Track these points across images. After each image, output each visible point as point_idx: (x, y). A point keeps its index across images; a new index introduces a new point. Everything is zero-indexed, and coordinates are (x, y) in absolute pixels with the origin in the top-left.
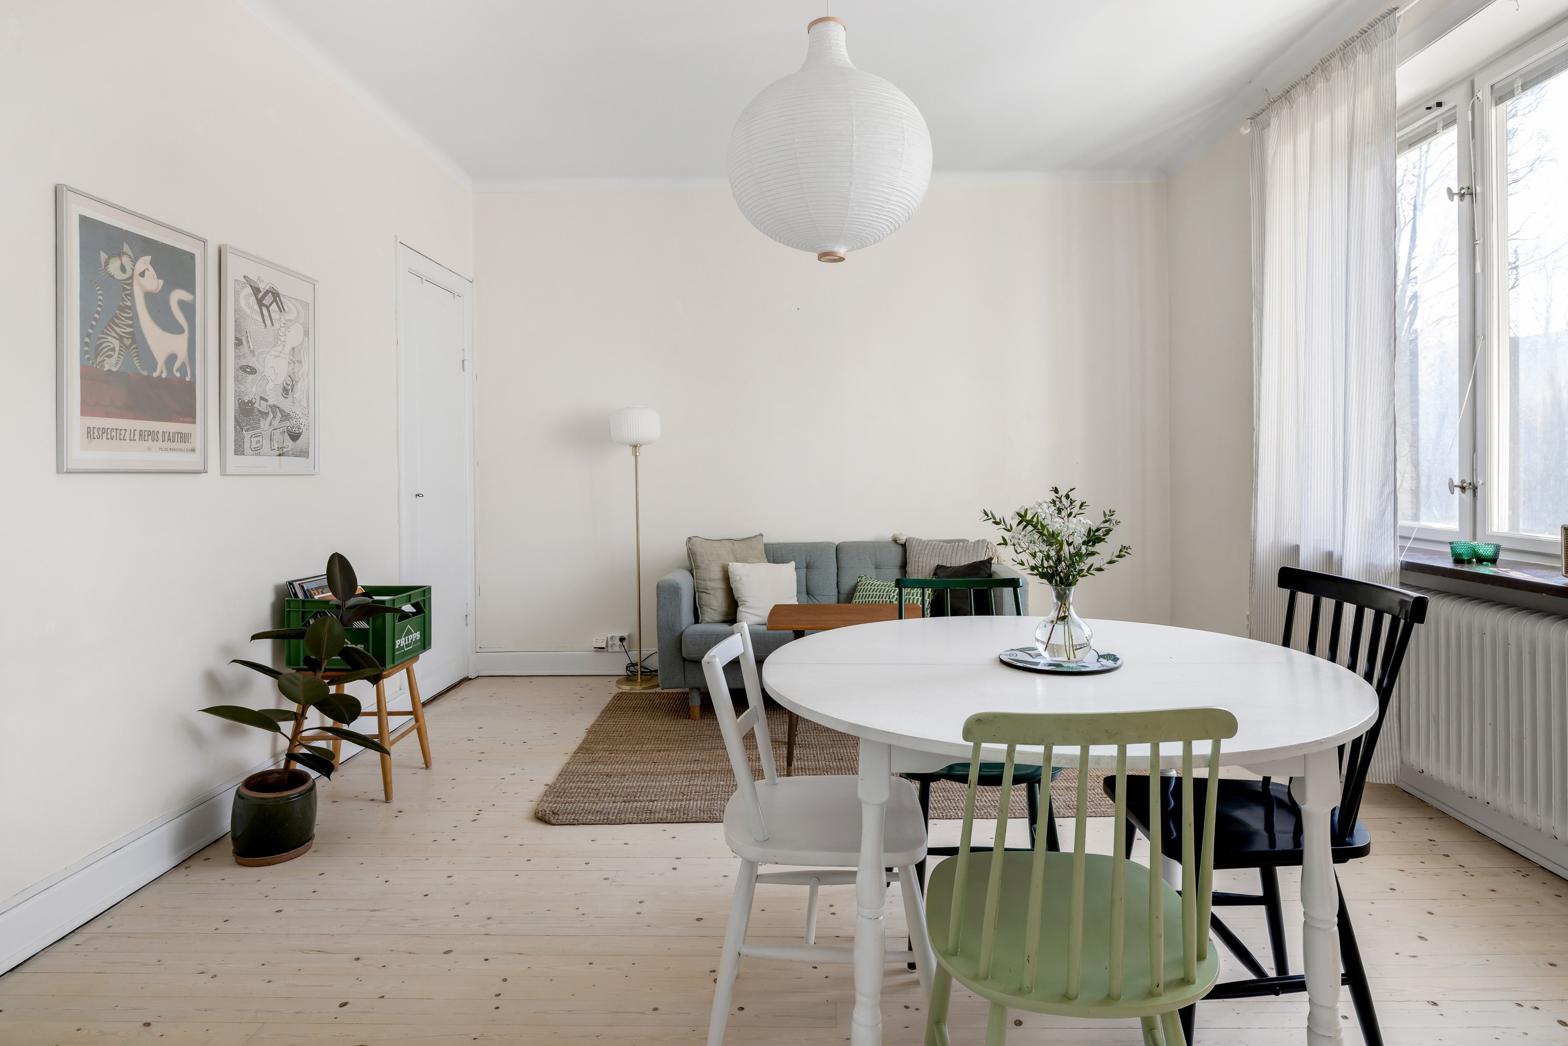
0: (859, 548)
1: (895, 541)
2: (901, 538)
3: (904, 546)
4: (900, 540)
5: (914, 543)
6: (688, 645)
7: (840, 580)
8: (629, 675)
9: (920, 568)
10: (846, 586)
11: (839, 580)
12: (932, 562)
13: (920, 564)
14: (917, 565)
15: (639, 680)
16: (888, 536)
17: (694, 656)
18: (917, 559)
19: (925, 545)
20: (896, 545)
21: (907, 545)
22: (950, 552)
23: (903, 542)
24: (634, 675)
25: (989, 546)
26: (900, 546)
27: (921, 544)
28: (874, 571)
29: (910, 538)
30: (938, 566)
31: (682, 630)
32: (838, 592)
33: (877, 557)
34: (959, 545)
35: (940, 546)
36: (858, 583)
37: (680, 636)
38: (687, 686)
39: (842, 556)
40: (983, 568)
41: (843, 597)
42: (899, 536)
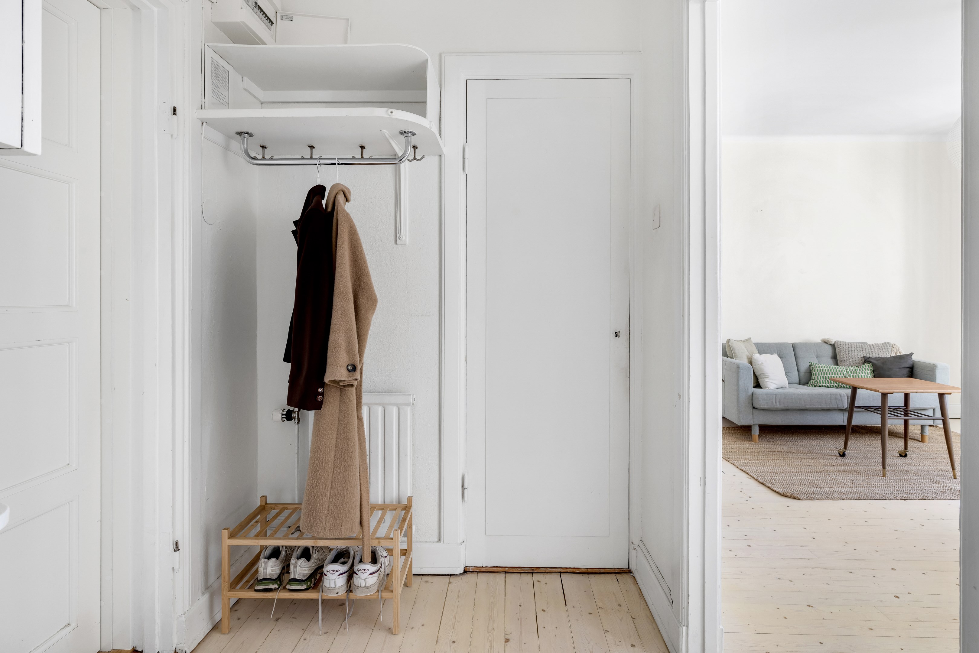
0: (809, 346)
1: (826, 343)
2: (832, 341)
3: (833, 346)
4: (831, 342)
5: (842, 344)
6: (759, 401)
7: (799, 364)
9: (851, 358)
10: (804, 367)
12: (859, 355)
13: (850, 356)
14: (848, 356)
16: (818, 339)
17: (763, 406)
18: (847, 353)
19: (850, 345)
20: (827, 345)
21: (836, 345)
22: (869, 349)
23: (832, 343)
25: (893, 346)
26: (830, 345)
27: (847, 344)
28: (816, 359)
29: (838, 341)
30: (864, 357)
31: (752, 392)
32: (798, 371)
33: (817, 351)
34: (873, 345)
35: (861, 346)
36: (810, 366)
37: (752, 395)
38: (754, 424)
39: (798, 351)
40: (908, 358)
41: (802, 374)
42: (828, 339)
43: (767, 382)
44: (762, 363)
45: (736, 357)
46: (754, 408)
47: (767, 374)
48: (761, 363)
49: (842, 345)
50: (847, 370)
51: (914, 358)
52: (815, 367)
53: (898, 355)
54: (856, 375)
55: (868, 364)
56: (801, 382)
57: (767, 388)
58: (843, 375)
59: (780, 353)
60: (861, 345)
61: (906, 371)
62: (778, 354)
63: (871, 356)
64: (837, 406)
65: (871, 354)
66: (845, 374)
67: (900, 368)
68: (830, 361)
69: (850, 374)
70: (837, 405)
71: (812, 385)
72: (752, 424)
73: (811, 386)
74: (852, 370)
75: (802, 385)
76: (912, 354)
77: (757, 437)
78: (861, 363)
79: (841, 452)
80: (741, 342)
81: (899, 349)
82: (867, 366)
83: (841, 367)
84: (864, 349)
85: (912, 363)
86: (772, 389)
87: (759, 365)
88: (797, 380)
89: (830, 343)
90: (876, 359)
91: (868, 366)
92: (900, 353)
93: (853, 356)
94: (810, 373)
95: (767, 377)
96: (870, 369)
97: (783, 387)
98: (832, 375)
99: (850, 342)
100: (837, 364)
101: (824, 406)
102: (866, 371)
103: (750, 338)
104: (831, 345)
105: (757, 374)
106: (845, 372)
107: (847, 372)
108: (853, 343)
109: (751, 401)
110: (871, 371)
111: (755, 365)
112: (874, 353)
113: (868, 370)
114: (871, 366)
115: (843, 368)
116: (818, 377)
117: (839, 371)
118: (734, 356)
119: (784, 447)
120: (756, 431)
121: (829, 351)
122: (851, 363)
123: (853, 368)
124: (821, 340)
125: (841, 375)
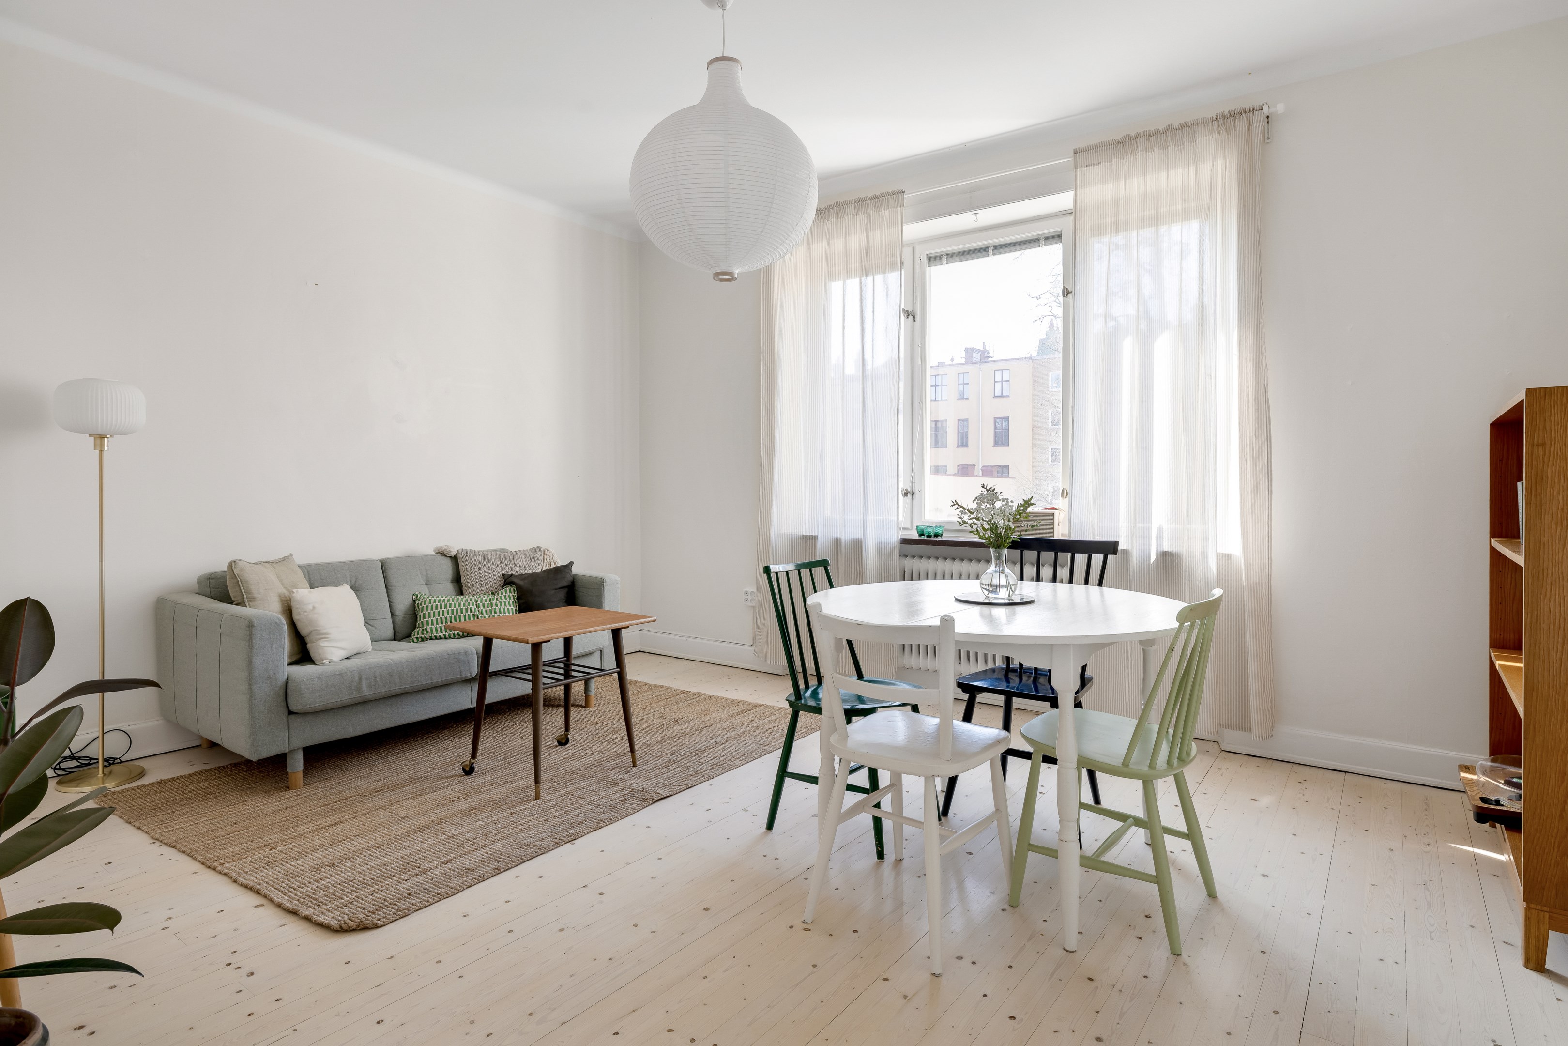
0: (411, 561)
1: (443, 554)
2: (452, 550)
3: (455, 559)
4: (451, 552)
5: (468, 554)
6: (304, 694)
7: (393, 600)
8: (59, 775)
9: (483, 579)
10: (402, 604)
11: (391, 600)
12: (496, 573)
13: (482, 575)
14: (478, 576)
15: (101, 775)
16: (429, 549)
17: (313, 706)
18: (477, 570)
19: (483, 556)
20: (444, 557)
21: (459, 557)
22: (511, 560)
23: (453, 554)
24: (71, 772)
25: (546, 552)
26: (449, 559)
27: (477, 554)
28: (425, 586)
29: (462, 550)
30: (503, 575)
31: (286, 677)
32: (392, 614)
33: (426, 572)
34: (516, 553)
35: (498, 556)
36: (414, 601)
37: (285, 684)
38: (291, 748)
39: (391, 573)
40: (567, 571)
41: (399, 619)
42: (446, 548)
43: (325, 648)
44: (314, 608)
45: (251, 601)
46: (290, 713)
47: (324, 631)
48: (310, 607)
49: (468, 557)
50: (476, 601)
51: (576, 570)
52: (423, 603)
53: (552, 567)
54: (491, 610)
55: (510, 588)
56: (398, 634)
57: (324, 661)
58: (471, 611)
59: (356, 582)
60: (498, 553)
61: (562, 594)
62: (353, 582)
63: (514, 573)
64: (461, 675)
65: (513, 568)
66: (473, 610)
67: (556, 589)
68: (450, 587)
69: (482, 608)
70: (459, 674)
71: (417, 638)
72: (287, 751)
73: (415, 640)
74: (486, 600)
75: (399, 641)
76: (571, 563)
77: (300, 776)
78: (499, 586)
79: (467, 765)
80: (267, 565)
81: (553, 556)
82: (508, 591)
83: (467, 596)
84: (503, 561)
85: (572, 578)
86: (335, 662)
87: (306, 613)
88: (389, 632)
89: (450, 554)
90: (523, 577)
91: (510, 590)
92: (555, 563)
93: (487, 575)
94: (413, 615)
95: (323, 636)
96: (513, 596)
97: (361, 651)
98: (453, 614)
99: (481, 551)
100: (461, 592)
101: (437, 680)
102: (507, 600)
103: (291, 555)
104: (451, 557)
105: (303, 632)
106: (473, 605)
107: (476, 605)
108: (487, 551)
109: (282, 698)
110: (514, 600)
111: (299, 614)
112: (518, 567)
113: (510, 599)
114: (514, 590)
115: (471, 600)
116: (428, 622)
117: (464, 604)
118: (246, 600)
119: (359, 783)
120: (297, 764)
121: (447, 567)
122: (484, 588)
123: (486, 596)
124: (434, 550)
125: (467, 612)
